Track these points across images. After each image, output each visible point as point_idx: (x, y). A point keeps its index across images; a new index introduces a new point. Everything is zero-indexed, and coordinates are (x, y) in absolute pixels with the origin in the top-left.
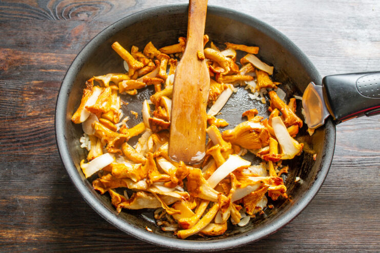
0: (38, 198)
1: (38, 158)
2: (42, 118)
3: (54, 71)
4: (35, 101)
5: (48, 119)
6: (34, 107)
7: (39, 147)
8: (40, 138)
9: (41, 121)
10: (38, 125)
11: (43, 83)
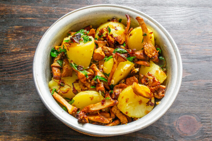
0: (21, 112)
1: (20, 83)
2: (22, 53)
3: (30, 18)
4: (17, 41)
5: (27, 54)
6: (16, 45)
7: (20, 75)
8: (21, 68)
9: (22, 56)
10: (20, 58)
11: (23, 28)
